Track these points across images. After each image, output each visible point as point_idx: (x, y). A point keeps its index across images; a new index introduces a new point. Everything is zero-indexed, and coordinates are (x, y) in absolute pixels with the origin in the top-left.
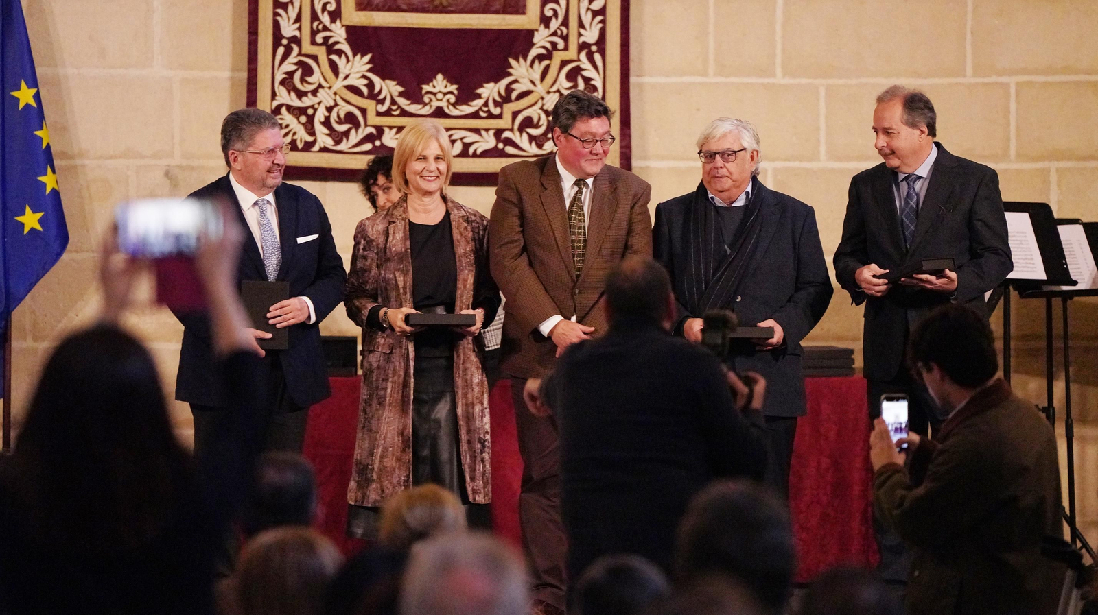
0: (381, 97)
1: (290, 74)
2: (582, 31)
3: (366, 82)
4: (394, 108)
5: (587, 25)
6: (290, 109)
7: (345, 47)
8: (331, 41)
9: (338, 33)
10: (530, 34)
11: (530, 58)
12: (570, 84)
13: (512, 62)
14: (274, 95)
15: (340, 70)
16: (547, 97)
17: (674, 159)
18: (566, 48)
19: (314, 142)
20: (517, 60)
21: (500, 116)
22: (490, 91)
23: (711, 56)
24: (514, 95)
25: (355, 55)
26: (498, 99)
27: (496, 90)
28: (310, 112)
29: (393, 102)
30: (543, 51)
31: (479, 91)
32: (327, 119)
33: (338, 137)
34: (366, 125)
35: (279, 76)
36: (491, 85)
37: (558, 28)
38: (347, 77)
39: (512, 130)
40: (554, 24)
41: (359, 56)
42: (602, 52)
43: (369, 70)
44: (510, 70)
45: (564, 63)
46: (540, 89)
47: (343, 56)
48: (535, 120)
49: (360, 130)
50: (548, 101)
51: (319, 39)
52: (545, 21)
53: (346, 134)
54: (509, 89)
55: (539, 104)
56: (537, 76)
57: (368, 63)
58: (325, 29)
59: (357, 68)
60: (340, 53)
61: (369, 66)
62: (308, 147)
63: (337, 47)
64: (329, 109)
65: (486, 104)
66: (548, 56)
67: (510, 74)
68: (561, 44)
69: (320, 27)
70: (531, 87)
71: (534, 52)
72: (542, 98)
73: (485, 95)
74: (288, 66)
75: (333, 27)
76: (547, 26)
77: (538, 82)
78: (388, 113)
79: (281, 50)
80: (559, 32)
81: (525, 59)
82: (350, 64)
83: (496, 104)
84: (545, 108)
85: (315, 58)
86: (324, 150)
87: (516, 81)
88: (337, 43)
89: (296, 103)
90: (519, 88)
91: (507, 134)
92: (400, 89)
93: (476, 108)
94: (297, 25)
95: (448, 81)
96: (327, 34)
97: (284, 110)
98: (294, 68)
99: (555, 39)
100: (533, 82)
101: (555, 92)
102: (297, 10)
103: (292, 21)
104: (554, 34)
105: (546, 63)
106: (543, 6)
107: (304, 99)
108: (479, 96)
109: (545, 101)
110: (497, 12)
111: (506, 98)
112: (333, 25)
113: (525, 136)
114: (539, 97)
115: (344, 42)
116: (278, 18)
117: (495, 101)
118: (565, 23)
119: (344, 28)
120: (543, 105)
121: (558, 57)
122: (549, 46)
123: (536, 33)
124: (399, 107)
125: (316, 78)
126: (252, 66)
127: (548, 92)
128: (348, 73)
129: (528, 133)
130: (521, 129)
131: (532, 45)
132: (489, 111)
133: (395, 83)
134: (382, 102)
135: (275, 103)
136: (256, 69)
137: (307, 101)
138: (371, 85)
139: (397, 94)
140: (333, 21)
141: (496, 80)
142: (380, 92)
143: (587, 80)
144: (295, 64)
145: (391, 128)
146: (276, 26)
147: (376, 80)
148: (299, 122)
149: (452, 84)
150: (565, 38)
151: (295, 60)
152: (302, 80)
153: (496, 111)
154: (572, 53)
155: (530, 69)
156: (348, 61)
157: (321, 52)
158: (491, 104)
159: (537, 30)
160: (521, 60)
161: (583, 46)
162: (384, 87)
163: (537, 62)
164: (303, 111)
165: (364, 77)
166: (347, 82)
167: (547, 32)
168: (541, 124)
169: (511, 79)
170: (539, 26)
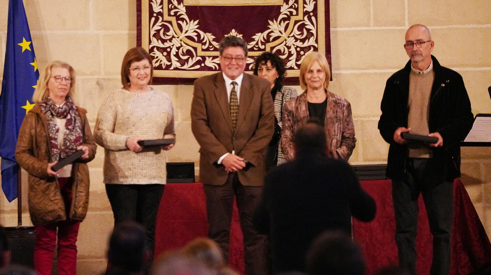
0: (204, 41)
1: (158, 31)
2: (305, 5)
3: (196, 34)
4: (211, 47)
5: (308, 2)
6: (158, 48)
7: (185, 17)
8: (178, 14)
9: (182, 10)
10: (279, 7)
11: (279, 20)
12: (300, 33)
13: (270, 22)
14: (150, 42)
15: (183, 29)
16: (288, 40)
17: (353, 69)
18: (297, 14)
19: (171, 65)
20: (272, 21)
22: (259, 37)
23: (372, 16)
24: (271, 39)
25: (190, 21)
26: (263, 41)
27: (262, 36)
28: (169, 50)
29: (210, 44)
30: (286, 16)
31: (253, 37)
32: (177, 53)
33: (183, 62)
34: (197, 56)
35: (153, 32)
36: (260, 34)
37: (293, 4)
38: (187, 32)
40: (291, 2)
41: (192, 21)
42: (316, 16)
43: (197, 28)
44: (269, 26)
45: (296, 22)
46: (285, 35)
47: (185, 21)
48: (282, 51)
49: (194, 58)
51: (172, 13)
53: (187, 61)
54: (268, 36)
55: (284, 43)
56: (282, 29)
57: (197, 25)
58: (175, 8)
59: (191, 27)
60: (183, 20)
61: (198, 26)
62: (168, 67)
63: (181, 17)
64: (178, 48)
65: (257, 44)
66: (288, 18)
67: (269, 28)
68: (295, 12)
69: (173, 7)
70: (280, 35)
71: (281, 17)
72: (286, 40)
73: (256, 39)
74: (157, 27)
75: (179, 7)
76: (287, 3)
77: (283, 32)
78: (207, 50)
79: (153, 19)
80: (294, 6)
81: (277, 21)
82: (188, 25)
84: (287, 45)
85: (170, 23)
86: (176, 69)
87: (272, 32)
88: (181, 15)
89: (161, 45)
90: (274, 35)
92: (214, 37)
93: (252, 46)
94: (161, 6)
95: (237, 33)
96: (177, 10)
97: (155, 49)
98: (160, 28)
99: (291, 10)
100: (280, 32)
101: (292, 37)
103: (158, 4)
104: (291, 7)
105: (288, 22)
107: (165, 43)
108: (254, 40)
109: (287, 42)
111: (267, 41)
112: (179, 6)
114: (284, 39)
115: (185, 14)
116: (152, 3)
117: (261, 42)
118: (297, 1)
119: (185, 7)
120: (286, 43)
121: (293, 19)
122: (288, 13)
123: (282, 7)
124: (213, 46)
125: (171, 33)
126: (139, 28)
127: (289, 37)
128: (187, 30)
131: (280, 13)
132: (259, 47)
133: (211, 34)
134: (205, 44)
135: (151, 46)
136: (141, 29)
137: (167, 45)
138: (199, 36)
139: (212, 40)
141: (262, 31)
142: (204, 39)
143: (308, 30)
144: (160, 26)
145: (209, 57)
146: (151, 7)
147: (201, 33)
148: (163, 55)
149: (240, 34)
150: (297, 9)
151: (160, 24)
152: (164, 34)
153: (262, 47)
154: (300, 17)
155: (279, 25)
156: (187, 24)
157: (173, 19)
158: (260, 43)
159: (282, 6)
160: (275, 21)
161: (306, 13)
162: (205, 36)
163: (282, 21)
164: (164, 49)
165: (195, 31)
166: (187, 35)
167: (287, 6)
168: (285, 53)
169: (269, 31)
170: (284, 4)
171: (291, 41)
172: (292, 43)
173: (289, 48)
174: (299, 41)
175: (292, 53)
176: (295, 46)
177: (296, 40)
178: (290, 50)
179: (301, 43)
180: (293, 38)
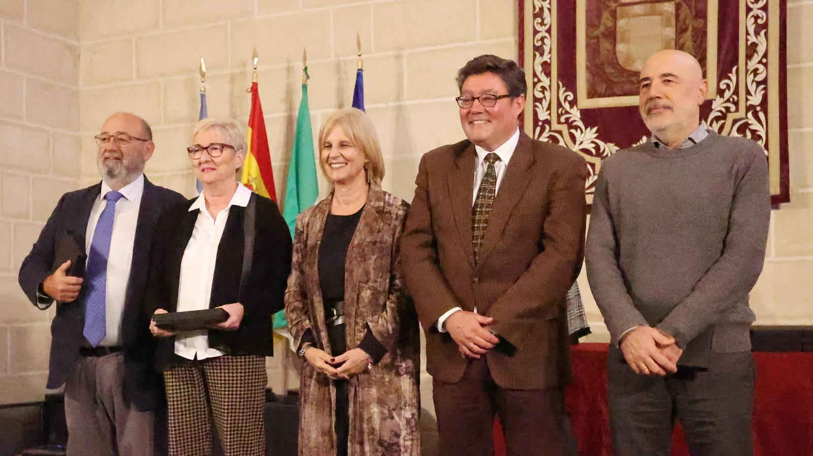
2: (749, 97)
3: (594, 145)
5: (752, 92)
7: (580, 123)
8: (570, 120)
9: (575, 115)
10: (710, 102)
11: (710, 119)
15: (577, 139)
18: (737, 110)
25: (586, 128)
30: (719, 114)
34: (594, 175)
37: (731, 97)
38: (581, 143)
40: (727, 94)
41: (589, 129)
43: (596, 138)
45: (735, 121)
47: (579, 130)
51: (563, 120)
52: (721, 93)
57: (595, 133)
58: (567, 112)
59: (588, 137)
60: (576, 127)
61: (596, 135)
63: (575, 124)
66: (724, 117)
68: (733, 108)
69: (563, 112)
71: (712, 115)
75: (572, 111)
76: (722, 96)
79: (538, 129)
80: (731, 99)
82: (583, 134)
85: (560, 132)
88: (575, 121)
94: (548, 112)
99: (728, 105)
102: (548, 102)
103: (545, 110)
104: (728, 101)
105: (721, 122)
106: (719, 82)
112: (572, 109)
115: (579, 120)
116: (537, 109)
118: (736, 92)
119: (579, 111)
121: (730, 117)
122: (724, 110)
123: (713, 101)
128: (582, 140)
131: (711, 110)
133: (613, 144)
138: (597, 148)
140: (571, 107)
142: (604, 151)
143: (754, 132)
144: (547, 137)
146: (535, 114)
147: (602, 144)
151: (548, 135)
154: (742, 113)
156: (582, 132)
157: (564, 128)
159: (715, 100)
162: (606, 148)
163: (715, 122)
165: (593, 142)
166: (582, 147)
167: (722, 100)
170: (716, 97)
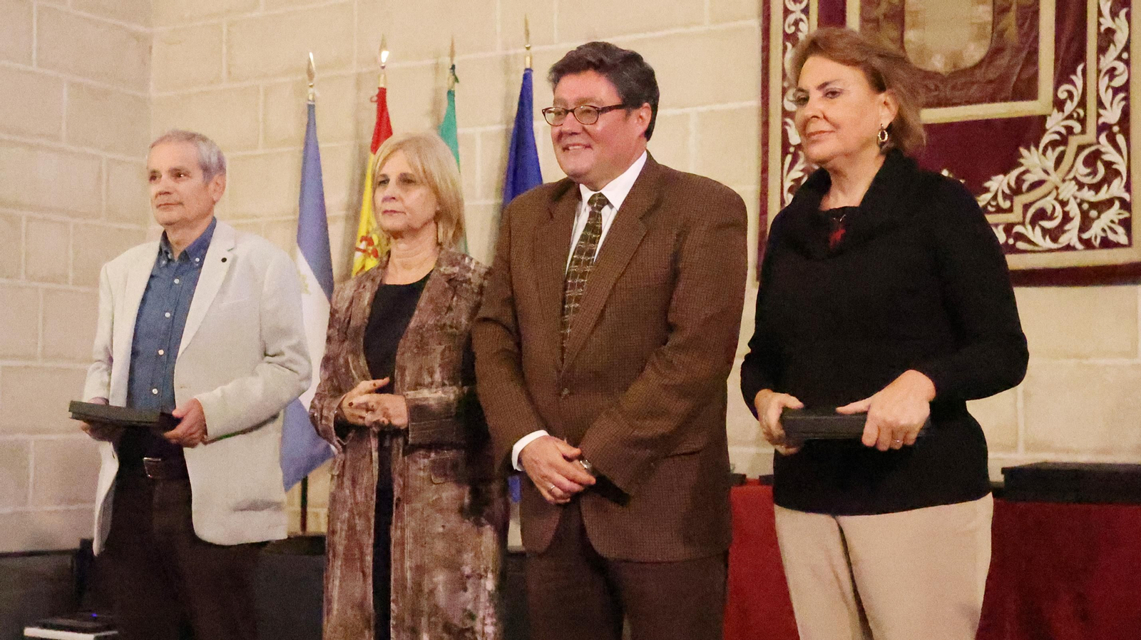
2: (1101, 111)
5: (1107, 104)
10: (1043, 119)
12: (1088, 170)
13: (1023, 151)
14: (782, 202)
16: (1062, 187)
18: (1083, 132)
20: (1028, 149)
21: (1010, 210)
22: (999, 183)
24: (1025, 187)
26: (1007, 191)
27: (1006, 182)
30: (1057, 137)
31: (987, 184)
35: (787, 184)
36: (1001, 177)
37: (1074, 110)
39: (1023, 224)
40: (1069, 107)
42: (1126, 132)
44: (1021, 160)
45: (1081, 148)
46: (1054, 178)
48: (1049, 212)
50: (1063, 190)
54: (1019, 180)
55: (1054, 193)
56: (1050, 164)
65: (995, 197)
66: (1063, 141)
67: (1021, 165)
68: (1077, 127)
70: (1043, 176)
71: (1046, 139)
72: (1057, 188)
73: (993, 189)
74: (796, 173)
76: (1061, 109)
77: (1051, 171)
80: (1075, 115)
81: (1037, 147)
83: (1005, 196)
84: (1060, 197)
87: (1027, 171)
90: (1030, 178)
91: (1018, 229)
93: (984, 202)
98: (801, 174)
99: (1070, 122)
100: (1046, 172)
101: (1071, 180)
104: (1070, 117)
105: (1061, 148)
106: (1056, 89)
108: (987, 190)
109: (1059, 191)
110: (1005, 100)
111: (1016, 191)
113: (1038, 229)
114: (1053, 186)
117: (1003, 192)
118: (1082, 104)
120: (1058, 194)
121: (1074, 142)
122: (1063, 131)
123: (1048, 118)
126: (763, 177)
127: (1064, 181)
129: (1041, 226)
130: (1033, 223)
131: (1044, 131)
132: (998, 206)
136: (766, 179)
141: (1005, 172)
143: (1108, 165)
144: (801, 170)
150: (1082, 121)
151: (802, 166)
153: (1006, 205)
154: (1091, 135)
155: (1043, 157)
158: (1000, 197)
159: (1050, 115)
160: (1033, 148)
161: (1102, 128)
163: (1050, 148)
167: (1061, 116)
168: (1056, 215)
169: (1021, 169)
170: (1053, 111)
171: (1068, 190)
172: (1072, 192)
173: (1064, 204)
174: (1086, 188)
175: (1071, 215)
176: (1078, 200)
177: (1081, 186)
178: (1067, 209)
179: (1092, 193)
180: (1073, 182)
